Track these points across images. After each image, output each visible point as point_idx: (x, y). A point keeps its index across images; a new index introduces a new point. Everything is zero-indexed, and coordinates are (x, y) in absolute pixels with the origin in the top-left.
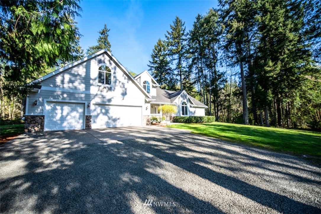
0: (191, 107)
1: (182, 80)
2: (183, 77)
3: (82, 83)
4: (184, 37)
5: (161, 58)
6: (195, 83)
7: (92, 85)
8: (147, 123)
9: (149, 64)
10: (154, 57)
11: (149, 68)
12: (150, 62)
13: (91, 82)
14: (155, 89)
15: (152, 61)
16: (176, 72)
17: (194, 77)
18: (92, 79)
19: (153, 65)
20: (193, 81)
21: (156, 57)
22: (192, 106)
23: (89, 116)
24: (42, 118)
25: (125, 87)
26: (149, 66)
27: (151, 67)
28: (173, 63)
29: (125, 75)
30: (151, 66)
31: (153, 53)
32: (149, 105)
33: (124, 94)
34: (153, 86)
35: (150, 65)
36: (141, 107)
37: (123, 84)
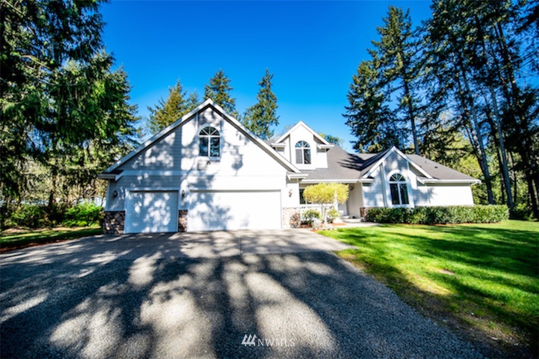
0: (419, 184)
1: (417, 129)
2: (418, 121)
3: (170, 154)
4: (410, 40)
5: (367, 95)
6: (454, 130)
7: (184, 156)
8: (292, 222)
9: (345, 112)
10: (352, 98)
11: (346, 120)
12: (347, 108)
13: (183, 151)
14: (324, 155)
15: (350, 106)
16: (401, 115)
17: (453, 116)
18: (185, 148)
19: (352, 113)
20: (450, 125)
21: (356, 97)
22: (423, 181)
23: (184, 211)
24: (123, 214)
25: (240, 153)
26: (346, 116)
27: (350, 116)
28: (391, 98)
29: (240, 133)
30: (350, 114)
31: (351, 91)
32: (295, 187)
33: (237, 166)
34: (318, 148)
35: (348, 114)
36: (280, 191)
37: (235, 147)
